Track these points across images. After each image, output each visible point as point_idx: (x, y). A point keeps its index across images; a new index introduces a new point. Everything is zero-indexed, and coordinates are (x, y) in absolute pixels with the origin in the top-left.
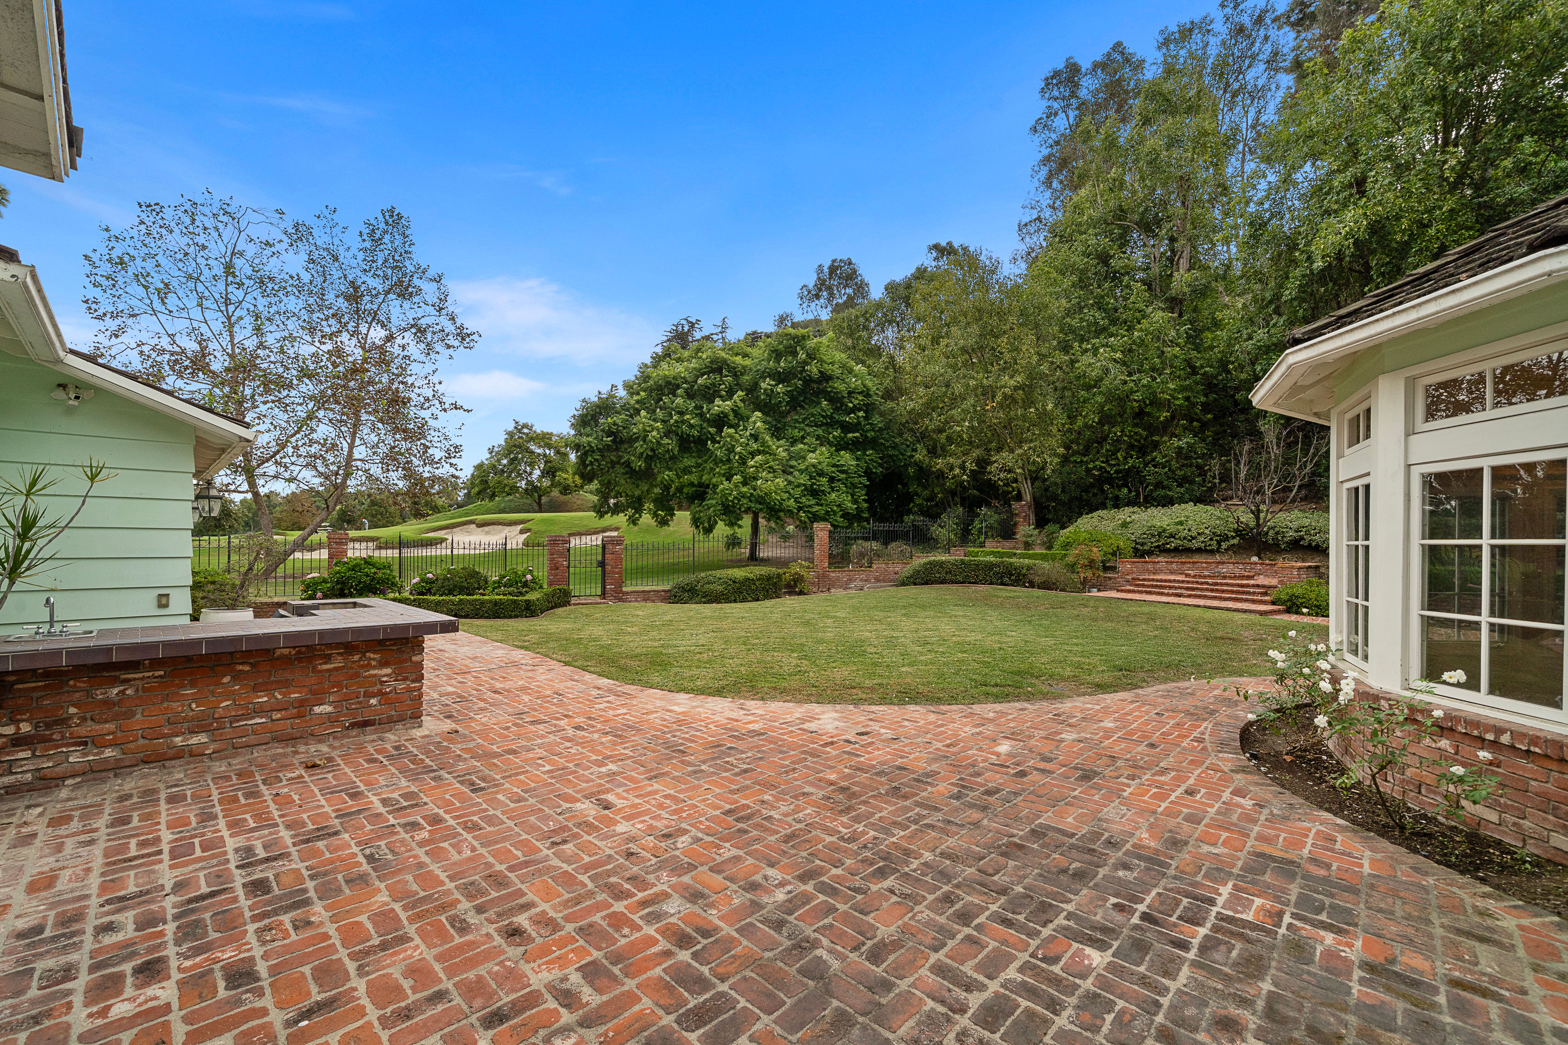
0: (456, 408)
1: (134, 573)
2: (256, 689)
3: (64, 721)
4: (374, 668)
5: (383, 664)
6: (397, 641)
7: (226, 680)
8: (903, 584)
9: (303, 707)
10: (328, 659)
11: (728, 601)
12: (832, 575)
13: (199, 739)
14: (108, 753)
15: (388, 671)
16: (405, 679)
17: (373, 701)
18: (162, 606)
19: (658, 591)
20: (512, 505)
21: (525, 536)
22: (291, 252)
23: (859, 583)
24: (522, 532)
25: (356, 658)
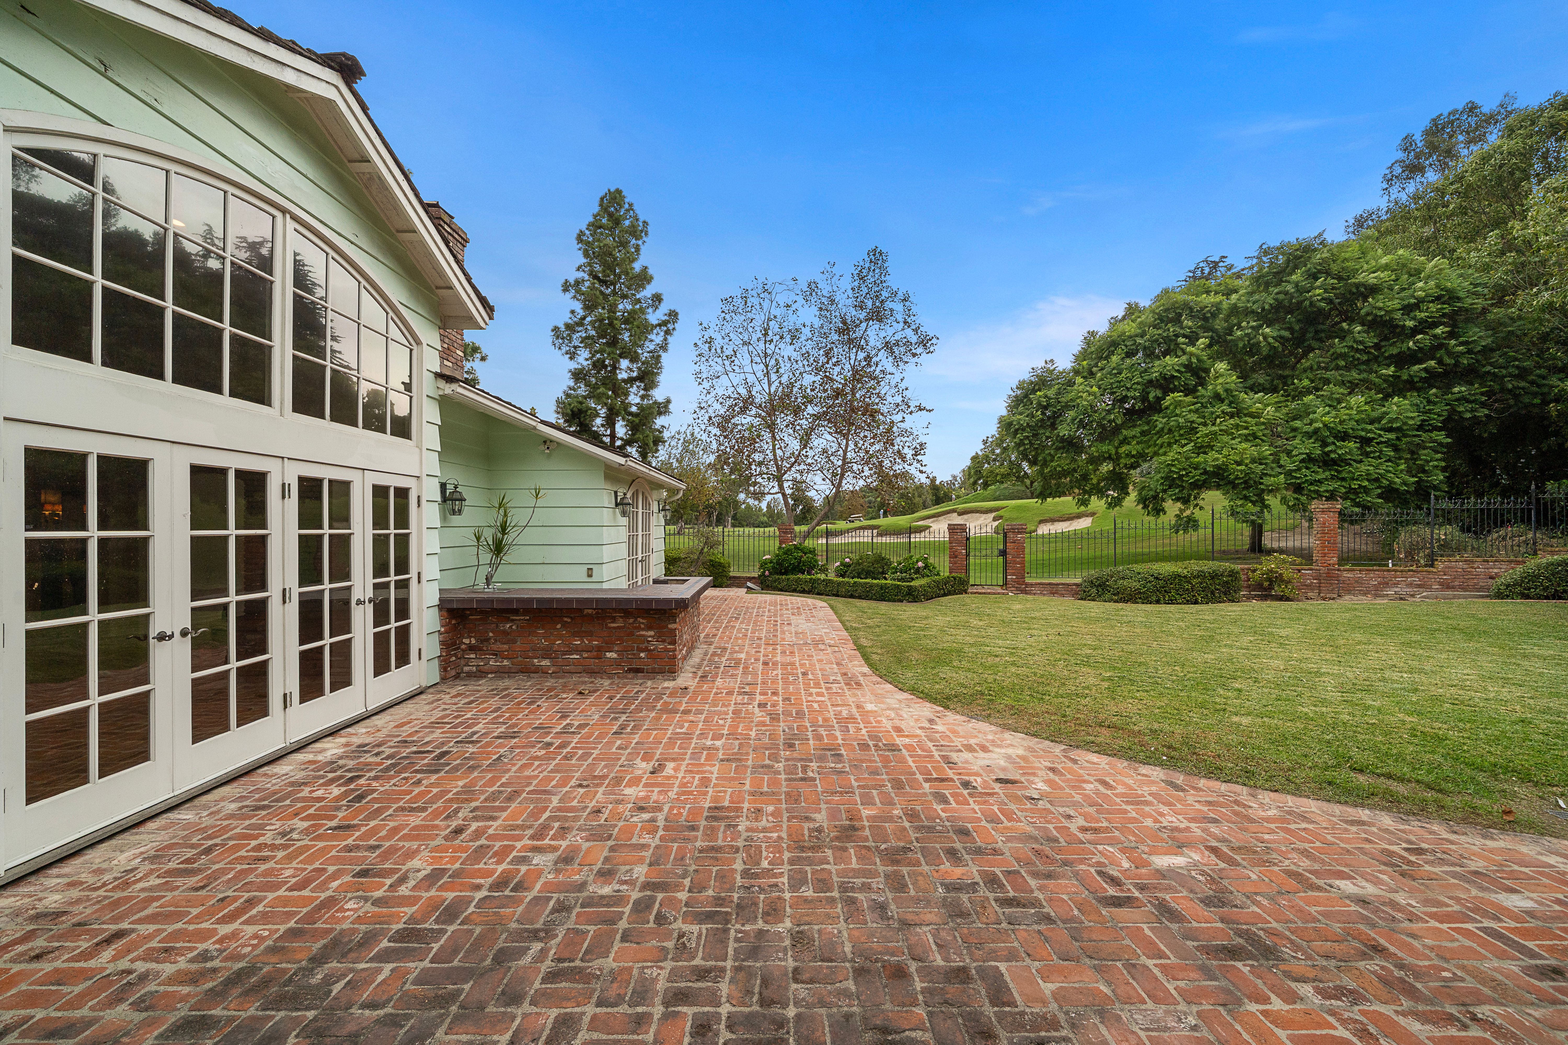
0: (920, 410)
1: (566, 555)
2: (575, 634)
3: (487, 640)
4: (643, 629)
5: (649, 628)
6: (657, 611)
7: (559, 626)
8: (1499, 595)
9: (600, 651)
10: (614, 620)
11: (1147, 601)
12: (1345, 574)
13: (545, 663)
14: (506, 663)
15: (652, 633)
16: (664, 641)
17: (642, 655)
18: (590, 576)
19: (1068, 585)
20: (1007, 492)
21: (996, 523)
22: (806, 306)
23: (1403, 590)
24: (995, 519)
25: (631, 621)
